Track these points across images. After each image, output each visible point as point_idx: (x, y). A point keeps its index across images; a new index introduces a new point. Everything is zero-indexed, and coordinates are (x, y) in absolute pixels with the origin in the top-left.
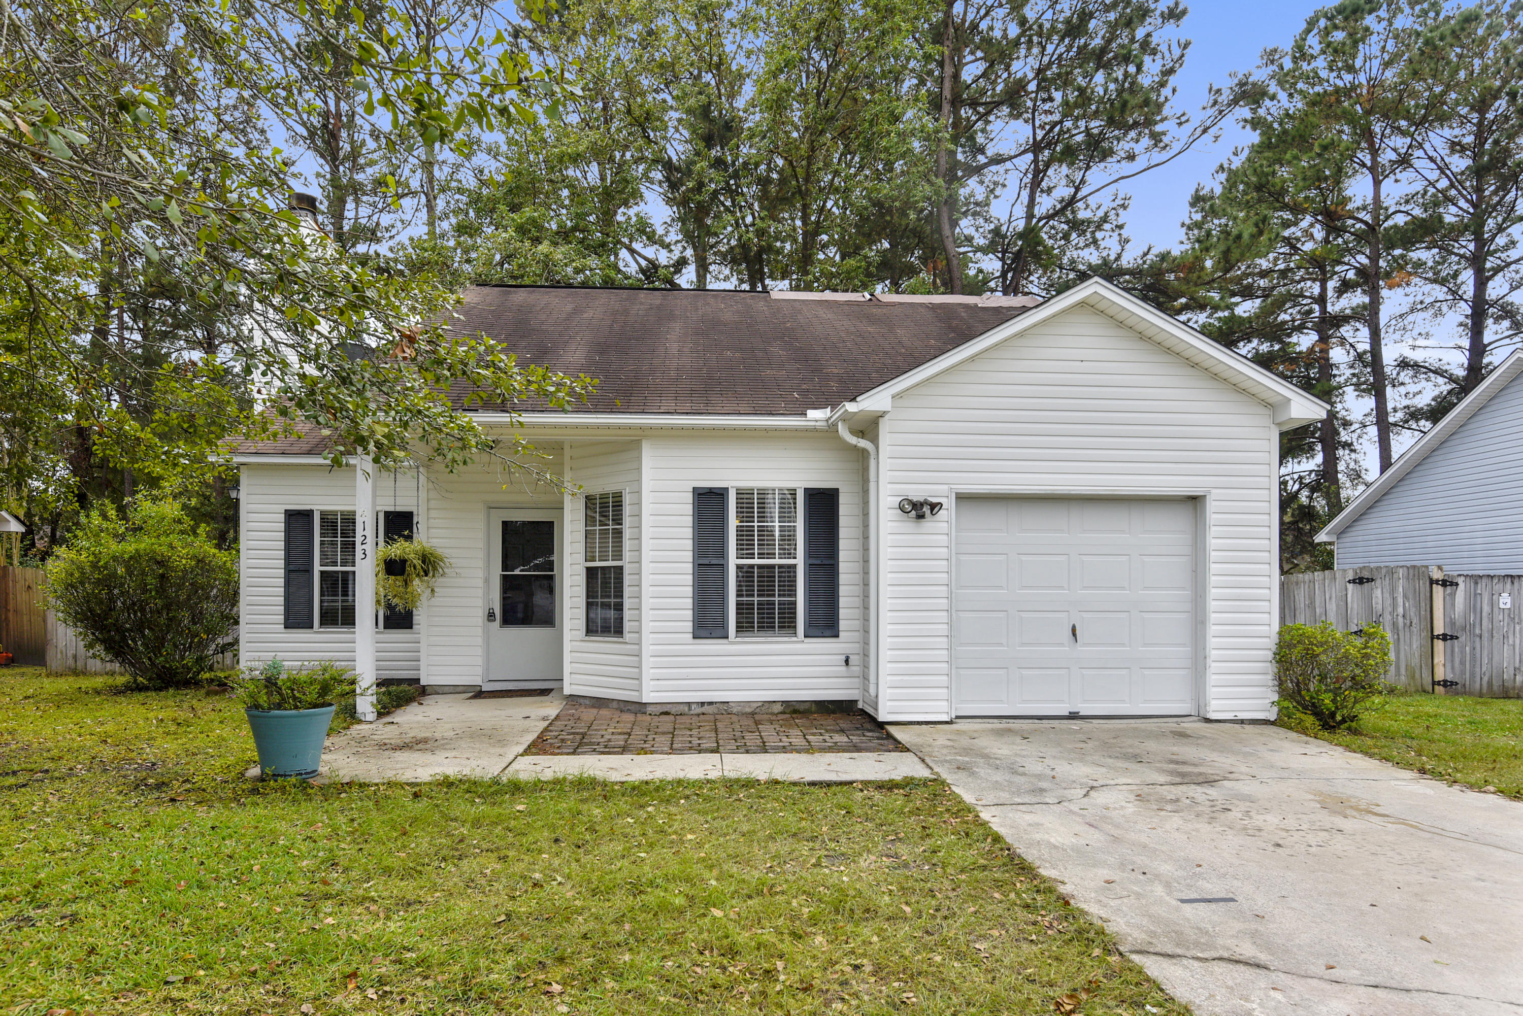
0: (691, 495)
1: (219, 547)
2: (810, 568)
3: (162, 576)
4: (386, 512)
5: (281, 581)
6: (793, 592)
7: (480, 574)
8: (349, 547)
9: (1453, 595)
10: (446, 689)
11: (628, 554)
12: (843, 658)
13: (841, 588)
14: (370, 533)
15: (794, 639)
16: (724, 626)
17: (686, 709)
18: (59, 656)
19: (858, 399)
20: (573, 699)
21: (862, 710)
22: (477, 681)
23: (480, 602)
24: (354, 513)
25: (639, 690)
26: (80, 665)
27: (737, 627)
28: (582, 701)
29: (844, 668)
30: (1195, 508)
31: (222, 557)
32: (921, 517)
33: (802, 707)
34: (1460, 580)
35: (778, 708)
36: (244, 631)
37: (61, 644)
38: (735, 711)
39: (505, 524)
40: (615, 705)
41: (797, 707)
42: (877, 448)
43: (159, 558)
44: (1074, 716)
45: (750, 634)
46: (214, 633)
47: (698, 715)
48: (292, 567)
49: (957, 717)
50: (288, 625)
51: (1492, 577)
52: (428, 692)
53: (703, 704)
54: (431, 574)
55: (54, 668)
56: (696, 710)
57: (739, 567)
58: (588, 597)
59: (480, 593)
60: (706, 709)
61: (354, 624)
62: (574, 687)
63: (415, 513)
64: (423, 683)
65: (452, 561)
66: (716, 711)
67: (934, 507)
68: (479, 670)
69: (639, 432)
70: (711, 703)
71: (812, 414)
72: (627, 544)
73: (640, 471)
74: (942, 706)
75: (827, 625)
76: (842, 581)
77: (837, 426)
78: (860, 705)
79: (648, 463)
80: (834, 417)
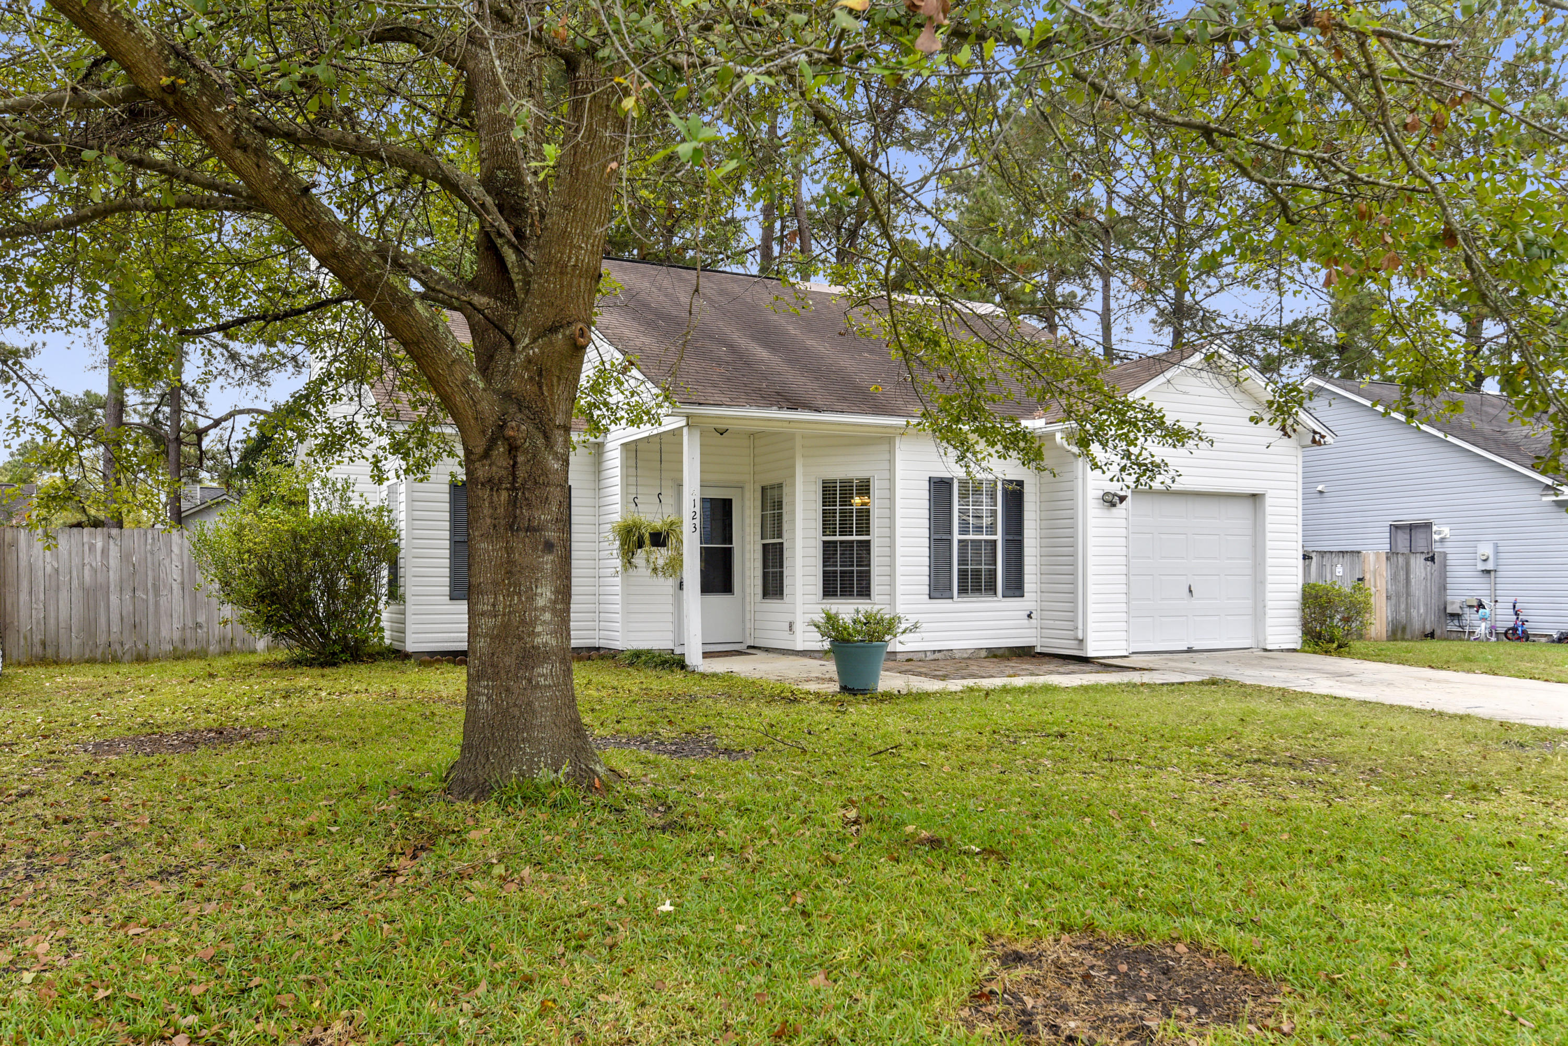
0: (927, 483)
2: (1007, 542)
5: (448, 555)
6: (995, 563)
9: (1309, 565)
11: (875, 530)
12: (1028, 612)
13: (1026, 558)
15: (995, 599)
16: (950, 589)
17: (925, 657)
18: (22, 642)
21: (1040, 653)
26: (50, 652)
27: (958, 589)
29: (1026, 622)
30: (1255, 503)
32: (1113, 505)
33: (999, 653)
34: (1314, 555)
35: (983, 654)
36: (410, 603)
37: (25, 628)
38: (957, 656)
41: (996, 652)
44: (1190, 650)
45: (966, 595)
47: (934, 660)
48: (458, 539)
50: (452, 597)
51: (1331, 552)
53: (934, 652)
56: (930, 656)
57: (960, 541)
58: (825, 566)
60: (937, 655)
62: (808, 643)
66: (943, 657)
67: (1122, 499)
70: (940, 651)
71: (1024, 423)
72: (875, 522)
73: (892, 462)
74: (1124, 644)
75: (1015, 587)
76: (1026, 553)
77: (1053, 435)
78: (1038, 650)
79: (899, 455)
80: (1051, 428)
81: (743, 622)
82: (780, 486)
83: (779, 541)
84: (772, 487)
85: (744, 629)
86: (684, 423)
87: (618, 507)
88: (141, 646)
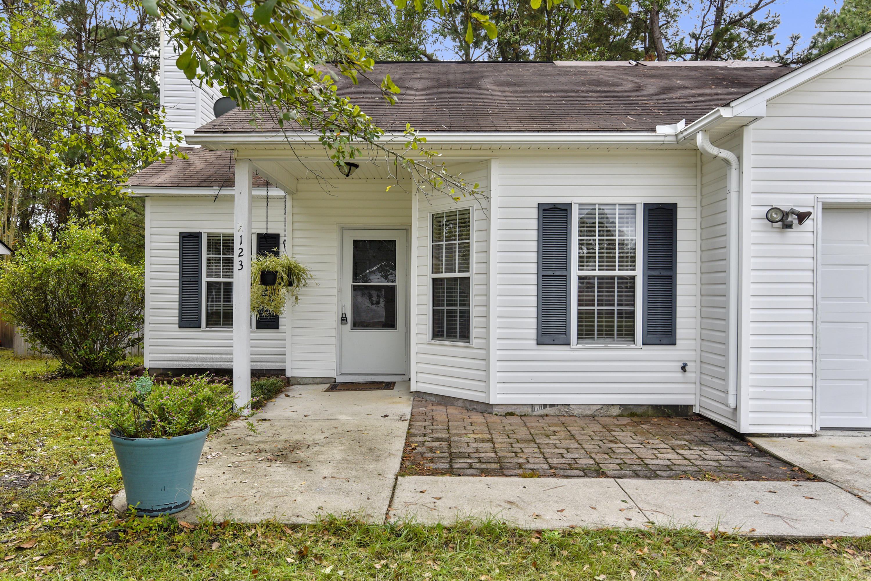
0: (536, 211)
1: (129, 261)
2: (649, 279)
3: (84, 285)
4: (258, 235)
5: (177, 290)
7: (335, 284)
8: (229, 263)
10: (307, 380)
11: (475, 266)
12: (681, 364)
13: (679, 298)
14: (245, 246)
15: (633, 346)
16: (566, 333)
17: (530, 410)
18: (23, 344)
19: (732, 104)
20: (419, 395)
21: (699, 415)
22: (332, 374)
23: (334, 308)
24: (232, 235)
25: (487, 392)
27: (579, 334)
28: (427, 397)
29: (680, 375)
31: (132, 271)
32: (788, 226)
33: (639, 411)
35: (616, 411)
36: (148, 330)
38: (576, 413)
39: (356, 243)
40: (460, 403)
41: (635, 410)
42: (739, 158)
43: (81, 271)
45: (589, 341)
46: (125, 330)
47: (542, 416)
48: (185, 279)
49: (822, 429)
50: (182, 325)
52: (291, 383)
53: (545, 406)
54: (295, 285)
55: (19, 353)
56: (539, 411)
57: (580, 278)
58: (434, 305)
59: (335, 300)
60: (548, 410)
61: (232, 325)
62: (420, 384)
63: (282, 234)
64: (288, 374)
65: (312, 273)
66: (557, 413)
67: (802, 217)
68: (334, 365)
69: (489, 152)
70: (552, 406)
71: (661, 129)
72: (474, 258)
73: (489, 189)
74: (808, 418)
75: (663, 334)
76: (678, 292)
78: (697, 410)
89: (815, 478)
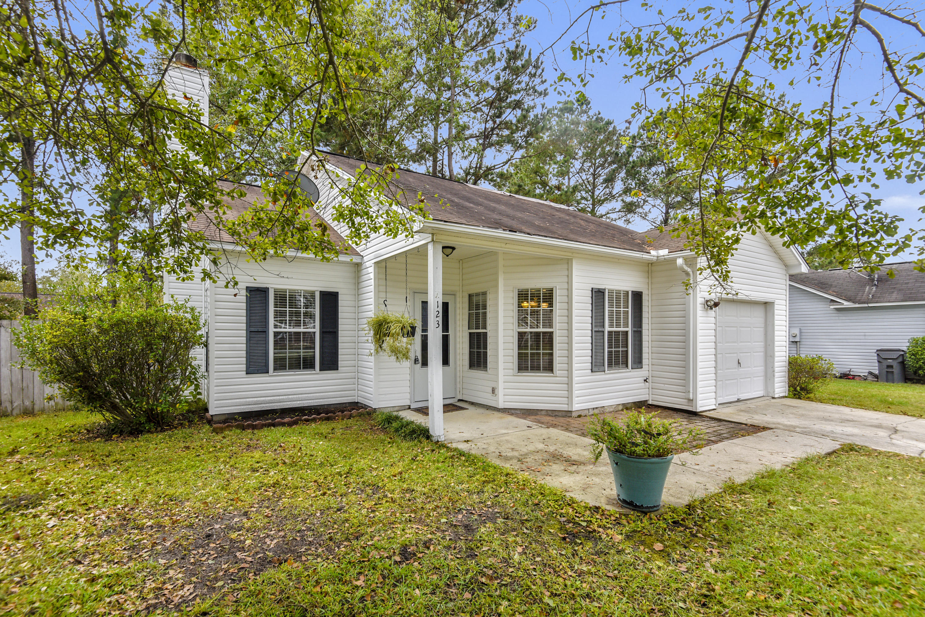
0: (591, 292)
2: (634, 332)
4: (321, 292)
5: (243, 340)
6: (627, 347)
10: (389, 409)
12: (644, 378)
13: (644, 343)
15: (628, 370)
16: (603, 365)
17: (588, 412)
20: (505, 410)
21: (651, 405)
22: (406, 403)
25: (568, 404)
27: (608, 365)
28: (513, 411)
29: (643, 385)
30: (768, 308)
32: (711, 308)
35: (621, 407)
36: (213, 378)
39: (423, 303)
41: (627, 406)
44: (739, 401)
45: (613, 368)
48: (253, 329)
50: (249, 372)
56: (591, 412)
57: (609, 332)
62: (506, 403)
68: (408, 396)
70: (596, 408)
72: (557, 319)
73: (569, 277)
74: (714, 401)
75: (638, 362)
76: (644, 340)
77: (674, 260)
78: (650, 402)
79: (575, 273)
80: (673, 255)
81: (456, 384)
82: (484, 294)
83: (484, 331)
84: (477, 295)
85: (455, 389)
86: (430, 239)
87: (372, 307)
88: (27, 403)
89: (765, 429)
